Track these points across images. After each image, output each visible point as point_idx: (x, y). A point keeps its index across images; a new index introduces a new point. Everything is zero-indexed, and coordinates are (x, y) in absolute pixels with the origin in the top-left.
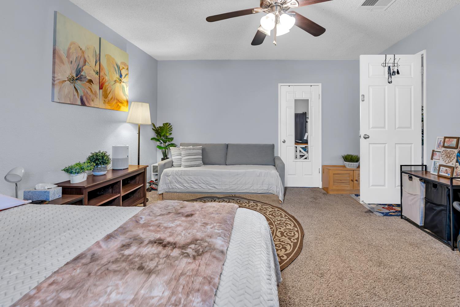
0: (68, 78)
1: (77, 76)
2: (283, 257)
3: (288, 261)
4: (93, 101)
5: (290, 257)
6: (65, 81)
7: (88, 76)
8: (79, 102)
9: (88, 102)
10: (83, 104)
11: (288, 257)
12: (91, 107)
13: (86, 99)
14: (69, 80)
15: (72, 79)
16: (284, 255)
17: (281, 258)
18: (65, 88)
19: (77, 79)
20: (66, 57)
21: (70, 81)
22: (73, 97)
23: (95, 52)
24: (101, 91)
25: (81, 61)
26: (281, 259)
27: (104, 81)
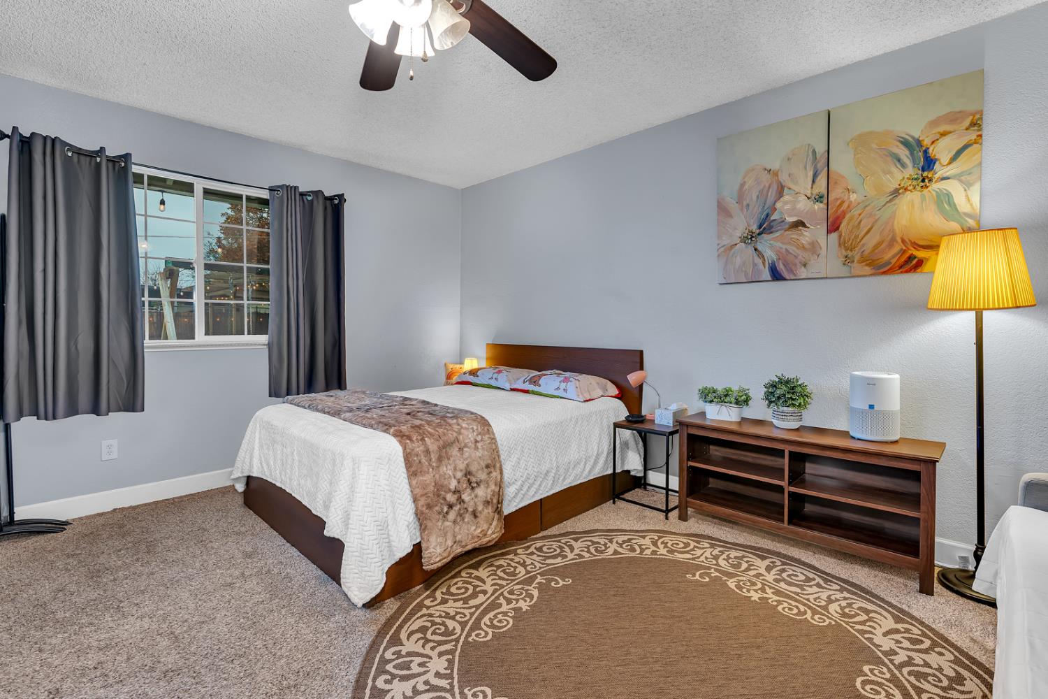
0: (740, 238)
1: (760, 228)
2: (386, 682)
3: (368, 676)
4: (805, 265)
5: (368, 691)
6: (736, 245)
7: (790, 216)
8: (766, 274)
9: (791, 271)
10: (776, 276)
11: (374, 687)
12: (799, 279)
13: (785, 267)
14: (744, 240)
15: (749, 237)
16: (387, 687)
17: (388, 677)
18: (736, 257)
19: (759, 234)
20: (735, 203)
21: (745, 242)
22: (752, 268)
23: (811, 154)
24: (834, 236)
25: (770, 194)
26: (387, 672)
27: (845, 206)
